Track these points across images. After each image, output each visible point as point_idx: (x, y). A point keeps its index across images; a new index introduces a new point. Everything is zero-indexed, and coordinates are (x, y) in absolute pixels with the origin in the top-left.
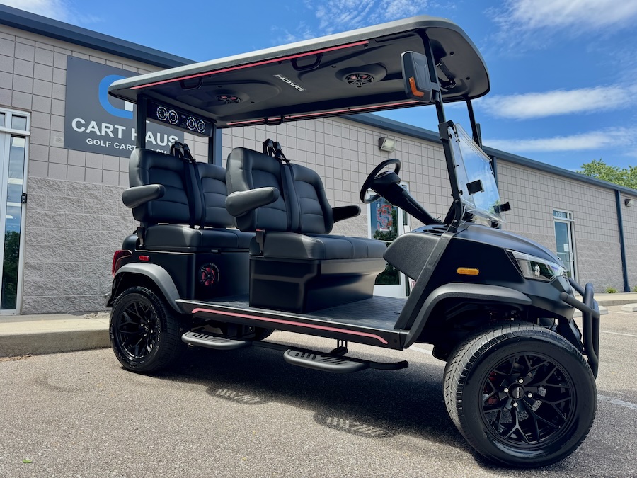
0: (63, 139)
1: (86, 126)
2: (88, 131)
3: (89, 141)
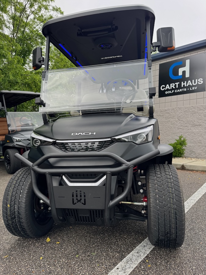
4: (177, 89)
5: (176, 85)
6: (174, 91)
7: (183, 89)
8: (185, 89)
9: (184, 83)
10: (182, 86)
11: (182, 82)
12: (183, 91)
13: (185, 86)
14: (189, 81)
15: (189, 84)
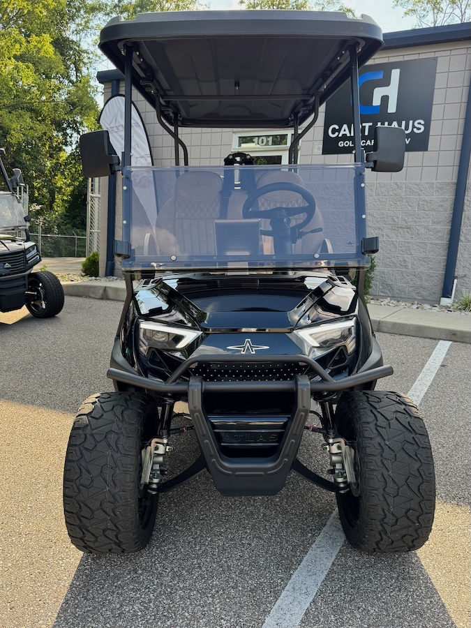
0: (321, 146)
1: (339, 131)
2: (340, 135)
3: (341, 144)
5: (363, 129)
11: (379, 123)
14: (395, 123)
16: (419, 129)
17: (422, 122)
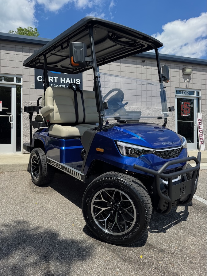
0: (34, 85)
4: (56, 84)
5: (54, 80)
6: (53, 85)
7: (62, 85)
8: (64, 86)
9: (63, 79)
10: (61, 82)
11: (61, 78)
12: (62, 87)
13: (64, 82)
14: (68, 79)
15: (68, 82)
16: (78, 83)
17: (79, 80)
